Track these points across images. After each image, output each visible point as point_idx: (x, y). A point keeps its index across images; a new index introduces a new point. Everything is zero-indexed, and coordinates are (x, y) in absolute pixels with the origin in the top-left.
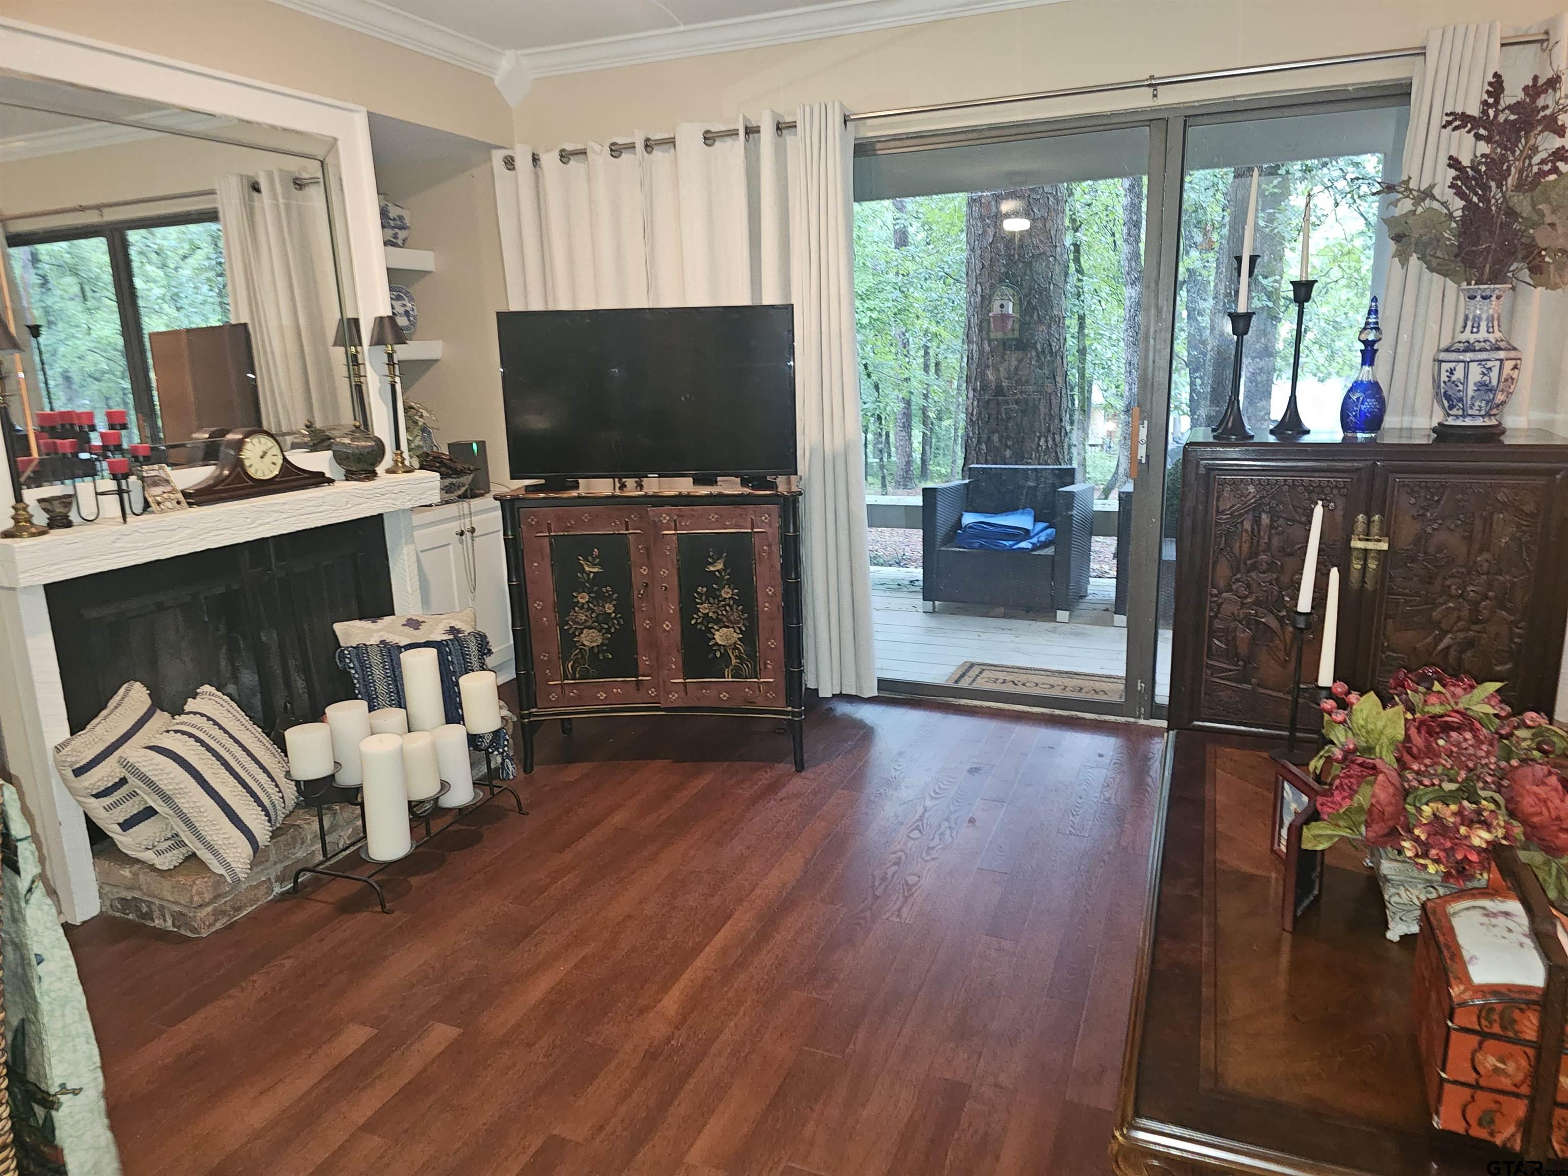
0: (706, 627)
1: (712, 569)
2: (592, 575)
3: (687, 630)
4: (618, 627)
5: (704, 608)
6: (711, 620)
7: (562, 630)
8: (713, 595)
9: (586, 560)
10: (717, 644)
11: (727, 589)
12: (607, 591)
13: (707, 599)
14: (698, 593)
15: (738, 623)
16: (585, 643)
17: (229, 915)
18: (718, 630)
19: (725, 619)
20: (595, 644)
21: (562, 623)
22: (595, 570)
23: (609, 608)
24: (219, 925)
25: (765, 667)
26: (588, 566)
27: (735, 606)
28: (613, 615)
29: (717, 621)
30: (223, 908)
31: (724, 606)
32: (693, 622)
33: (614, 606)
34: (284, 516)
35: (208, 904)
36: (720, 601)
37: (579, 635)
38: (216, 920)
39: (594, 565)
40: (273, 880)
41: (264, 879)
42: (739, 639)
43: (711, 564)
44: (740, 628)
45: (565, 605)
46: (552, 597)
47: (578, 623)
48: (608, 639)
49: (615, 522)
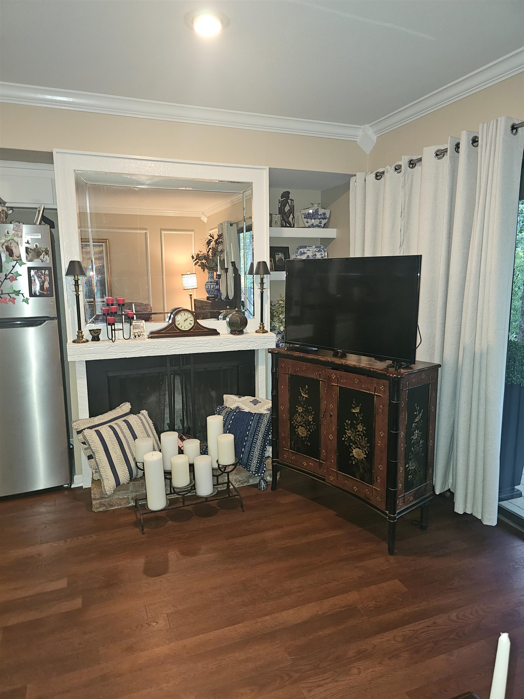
0: (349, 444)
1: (354, 411)
2: (304, 398)
3: (340, 442)
4: (313, 430)
5: (349, 433)
6: (351, 441)
7: (290, 423)
8: (353, 427)
9: (303, 390)
10: (353, 456)
11: (360, 425)
12: (310, 409)
13: (350, 428)
14: (346, 423)
15: (365, 448)
16: (300, 433)
17: (107, 507)
18: (355, 449)
19: (358, 443)
20: (303, 435)
21: (291, 420)
22: (306, 396)
23: (310, 418)
24: (101, 509)
25: (377, 480)
26: (303, 393)
27: (364, 437)
28: (312, 422)
29: (355, 443)
30: (104, 503)
31: (359, 435)
32: (343, 439)
33: (312, 418)
34: (187, 346)
35: (98, 499)
36: (356, 432)
37: (297, 428)
38: (100, 507)
39: (306, 394)
40: (130, 499)
41: (126, 497)
42: (364, 457)
43: (354, 408)
44: (365, 451)
45: (293, 412)
46: (288, 405)
47: (297, 422)
48: (309, 435)
49: (315, 373)
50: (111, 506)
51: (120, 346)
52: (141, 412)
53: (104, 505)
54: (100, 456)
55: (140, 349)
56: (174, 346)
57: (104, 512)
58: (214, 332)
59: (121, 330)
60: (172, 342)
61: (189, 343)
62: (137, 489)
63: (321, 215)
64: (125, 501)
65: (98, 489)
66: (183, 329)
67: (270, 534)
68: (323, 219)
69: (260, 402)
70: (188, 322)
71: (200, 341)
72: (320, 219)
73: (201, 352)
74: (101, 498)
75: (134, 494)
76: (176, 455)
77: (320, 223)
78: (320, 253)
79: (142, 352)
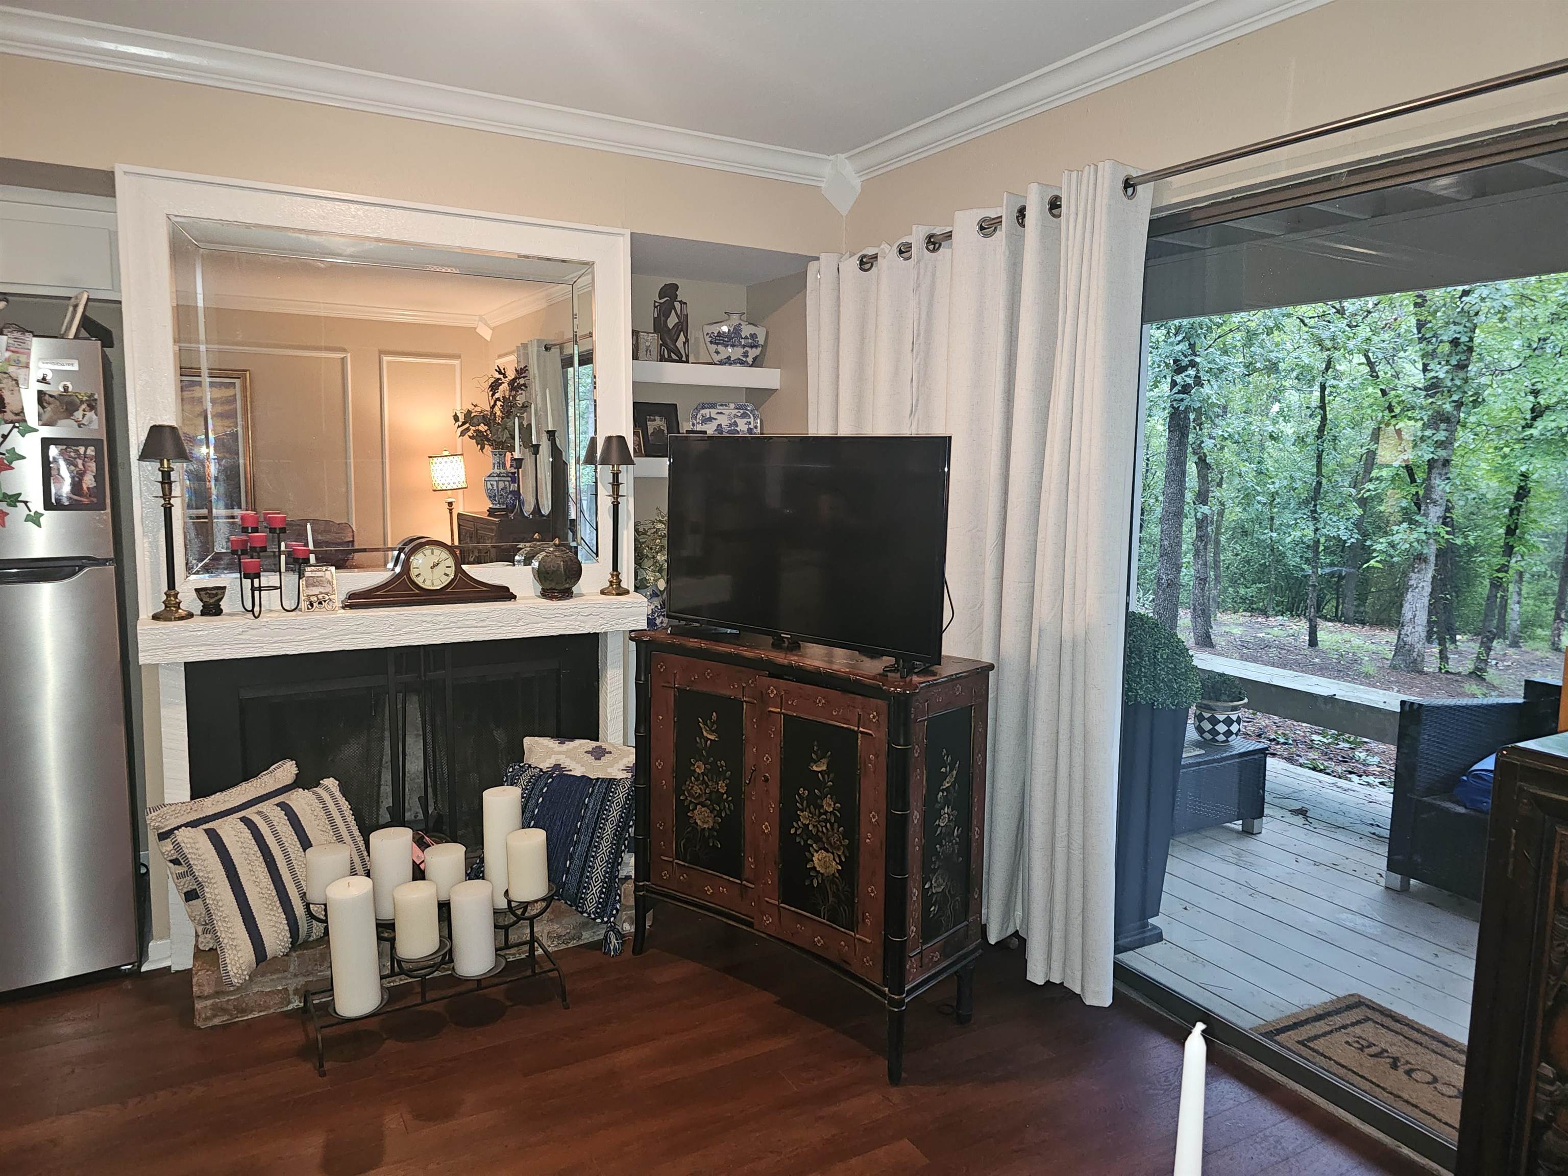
0: (805, 842)
1: (815, 768)
2: (709, 742)
3: (786, 838)
4: (728, 812)
5: (804, 817)
6: (810, 835)
7: (677, 799)
8: (814, 803)
9: (705, 724)
10: (814, 868)
11: (828, 800)
12: (722, 766)
13: (808, 806)
14: (799, 795)
15: (839, 849)
16: (699, 822)
18: (817, 852)
19: (824, 839)
20: (706, 826)
21: (679, 791)
22: (712, 737)
23: (722, 787)
24: (217, 1021)
25: (863, 920)
26: (706, 730)
27: (836, 825)
28: (725, 796)
29: (818, 840)
31: (826, 821)
32: (793, 831)
33: (726, 785)
36: (821, 814)
37: (693, 810)
38: (215, 1016)
39: (712, 732)
40: (291, 992)
41: (280, 988)
42: (838, 870)
43: (815, 762)
44: (839, 856)
45: (683, 773)
46: (672, 759)
47: (693, 796)
48: (719, 824)
49: (733, 686)
50: (244, 1011)
51: (272, 627)
52: (321, 782)
53: (224, 1011)
54: (216, 891)
55: (322, 635)
56: (405, 627)
57: (224, 1027)
58: (503, 594)
59: (276, 588)
60: (401, 617)
61: (441, 618)
62: (310, 968)
63: (746, 338)
64: (277, 999)
65: (210, 973)
66: (428, 586)
67: (625, 1058)
68: (752, 347)
69: (610, 753)
70: (441, 569)
71: (468, 614)
72: (744, 346)
73: (472, 640)
74: (218, 994)
75: (302, 980)
76: (405, 883)
77: (746, 355)
78: (745, 420)
79: (327, 640)
